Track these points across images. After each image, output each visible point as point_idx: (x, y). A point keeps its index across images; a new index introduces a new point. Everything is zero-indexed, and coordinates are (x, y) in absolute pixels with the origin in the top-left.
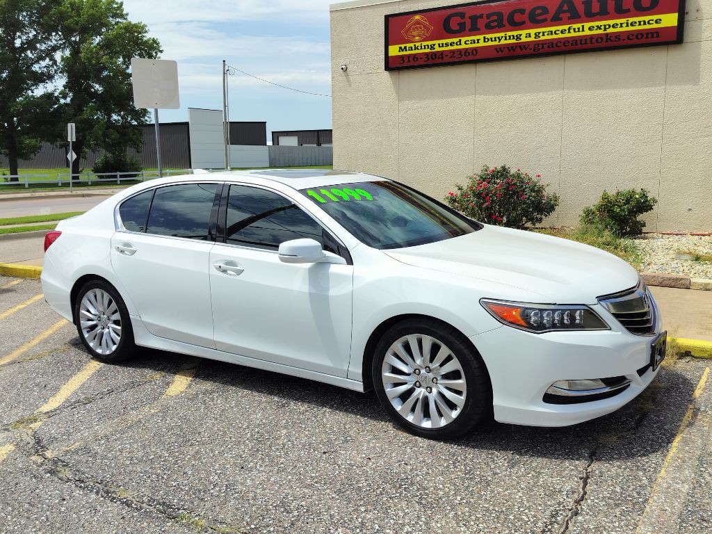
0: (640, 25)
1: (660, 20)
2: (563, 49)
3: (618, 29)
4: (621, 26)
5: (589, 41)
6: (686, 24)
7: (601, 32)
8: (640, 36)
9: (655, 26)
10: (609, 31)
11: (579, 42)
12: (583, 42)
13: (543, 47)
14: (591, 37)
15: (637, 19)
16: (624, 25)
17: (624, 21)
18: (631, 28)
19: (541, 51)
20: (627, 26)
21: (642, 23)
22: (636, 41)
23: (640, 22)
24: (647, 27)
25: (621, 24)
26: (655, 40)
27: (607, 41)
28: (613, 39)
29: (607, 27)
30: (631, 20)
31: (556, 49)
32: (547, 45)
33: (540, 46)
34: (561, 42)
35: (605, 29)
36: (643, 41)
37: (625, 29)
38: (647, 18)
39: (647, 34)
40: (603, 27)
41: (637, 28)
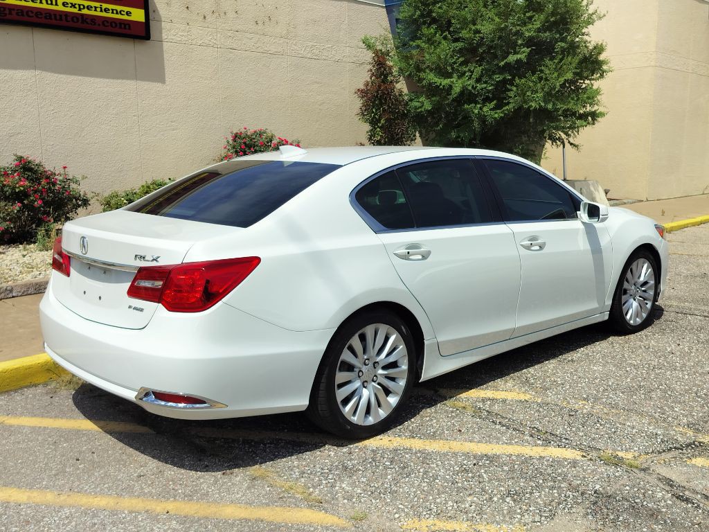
0: (113, 13)
1: (130, 13)
2: (35, 20)
3: (92, 13)
4: (96, 10)
5: (64, 18)
6: (151, 23)
7: (76, 11)
8: (114, 25)
9: (126, 17)
10: (85, 11)
11: (53, 17)
12: (58, 17)
13: (10, 14)
14: (66, 14)
15: (110, 7)
16: (98, 9)
17: (97, 4)
18: (104, 14)
19: (8, 17)
20: (101, 11)
21: (115, 12)
22: (110, 29)
23: (113, 10)
24: (119, 16)
25: (96, 7)
26: (128, 32)
27: (82, 23)
28: (89, 21)
29: (82, 7)
30: (105, 6)
31: (26, 18)
32: (16, 11)
33: (7, 12)
34: (32, 12)
35: (80, 9)
36: (118, 30)
37: (98, 13)
38: (119, 8)
39: (120, 24)
40: (77, 6)
41: (110, 15)
